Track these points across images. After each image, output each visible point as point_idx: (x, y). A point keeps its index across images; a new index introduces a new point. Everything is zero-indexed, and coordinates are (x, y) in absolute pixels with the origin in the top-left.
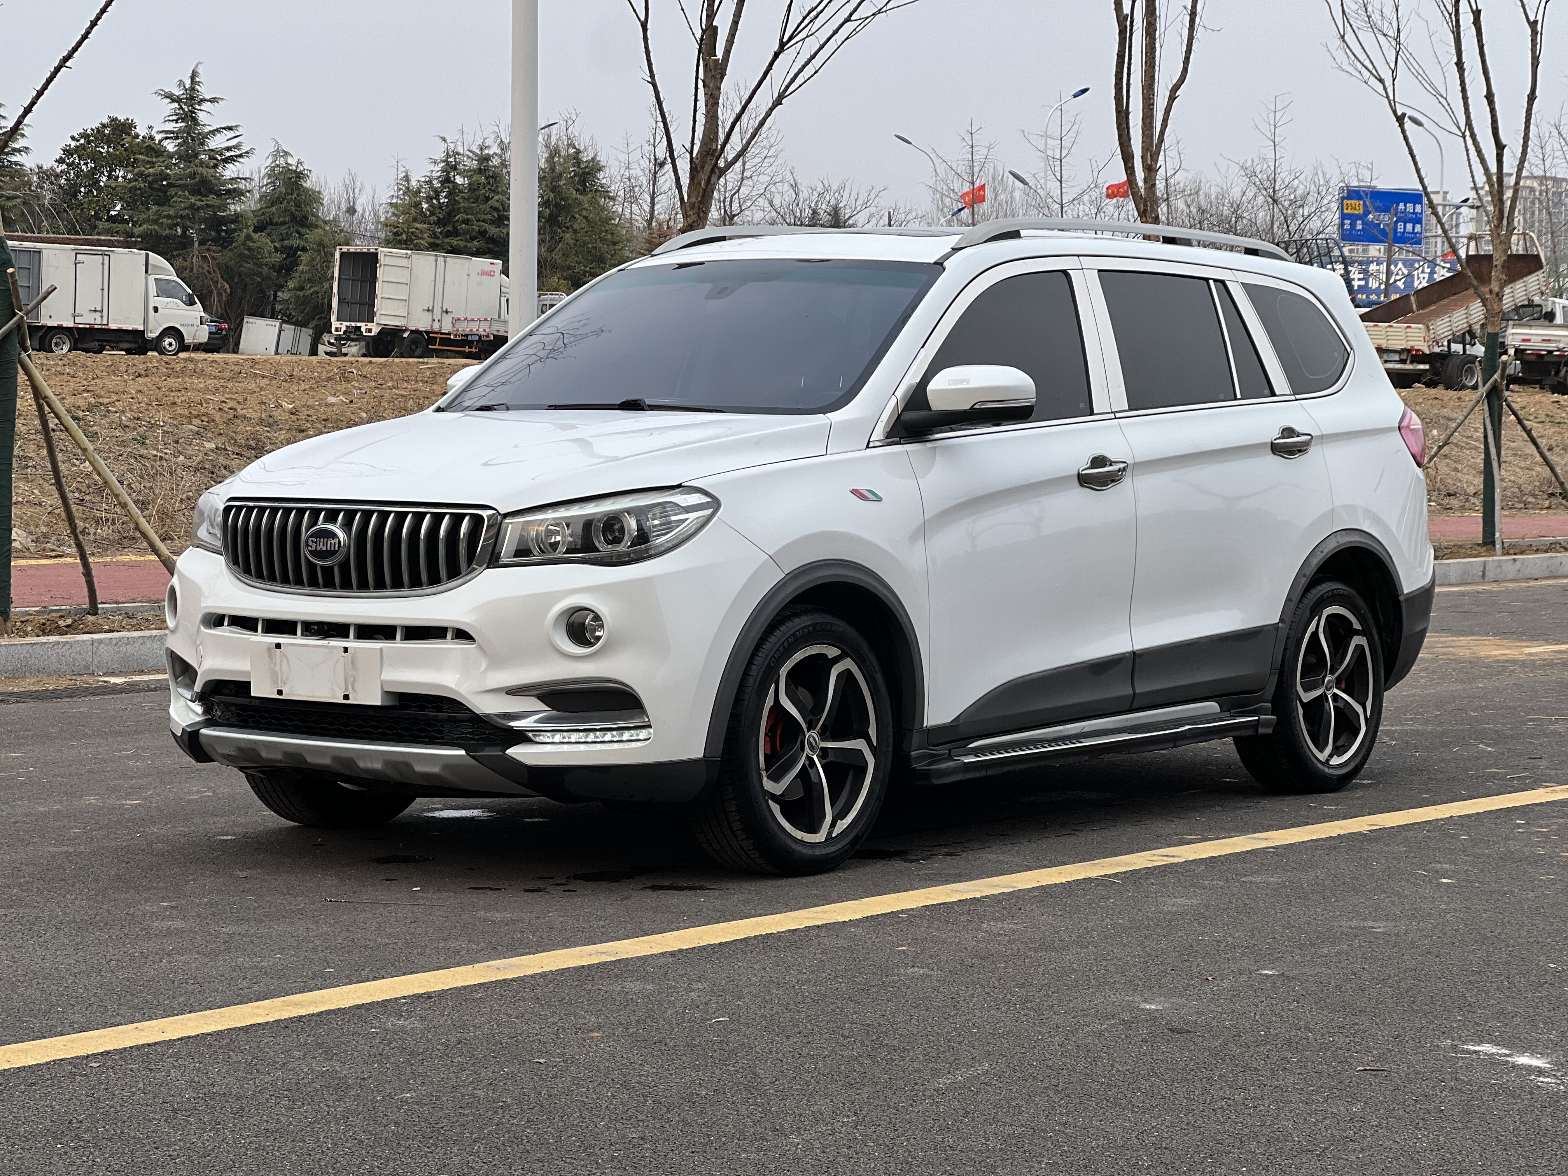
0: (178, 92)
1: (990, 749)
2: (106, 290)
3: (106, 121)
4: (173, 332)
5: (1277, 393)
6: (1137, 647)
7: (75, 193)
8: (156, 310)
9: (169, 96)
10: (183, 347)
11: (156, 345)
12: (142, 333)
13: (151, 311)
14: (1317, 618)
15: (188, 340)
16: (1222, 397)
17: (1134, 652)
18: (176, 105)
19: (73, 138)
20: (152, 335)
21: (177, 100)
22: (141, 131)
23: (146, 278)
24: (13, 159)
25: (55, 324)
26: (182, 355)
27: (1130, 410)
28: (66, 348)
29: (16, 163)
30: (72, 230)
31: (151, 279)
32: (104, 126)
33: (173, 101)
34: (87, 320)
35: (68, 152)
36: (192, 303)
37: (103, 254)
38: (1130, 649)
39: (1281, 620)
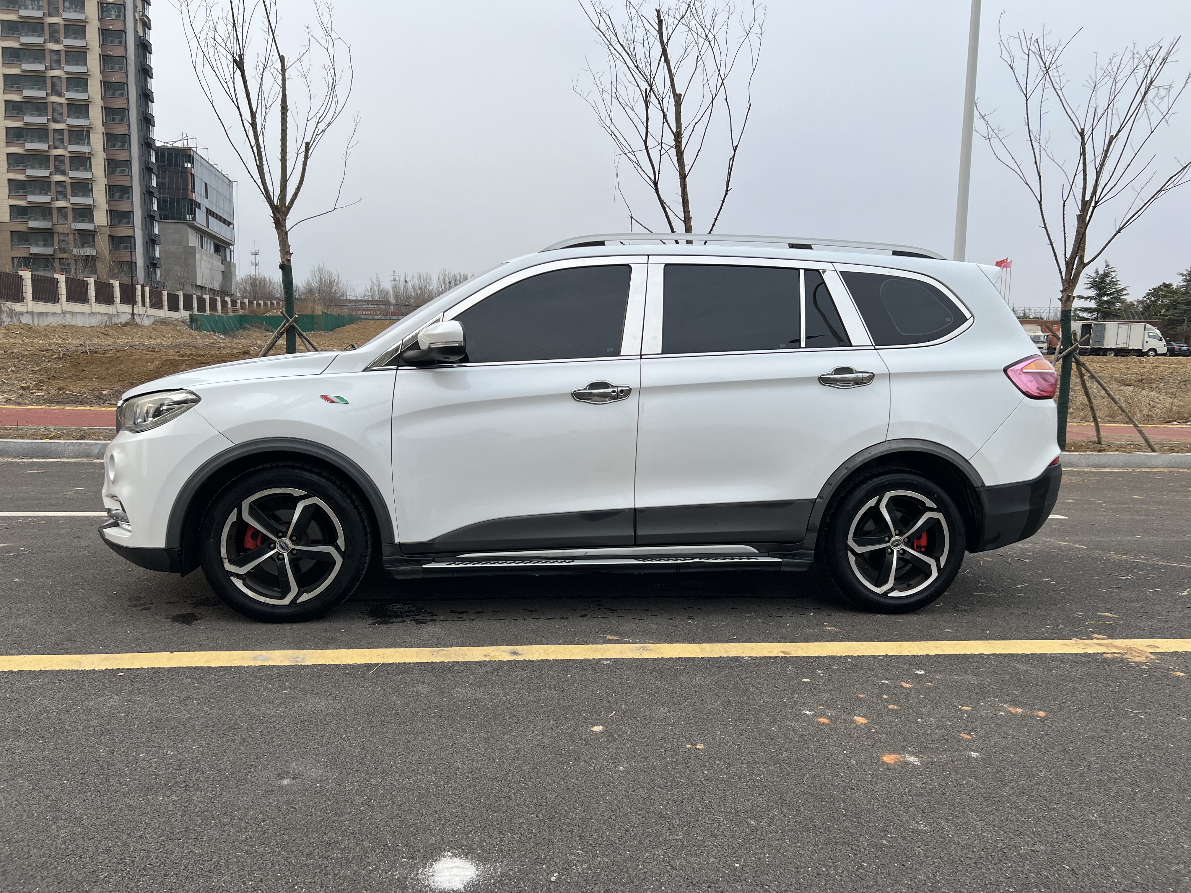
0: (1185, 273)
1: (471, 560)
2: (1129, 337)
3: (1162, 284)
4: (1153, 349)
5: (853, 345)
6: (639, 505)
7: (1149, 308)
8: (1147, 342)
9: (1183, 275)
10: (1157, 354)
11: (1146, 354)
12: (1141, 350)
13: (1145, 343)
14: (877, 497)
15: (1159, 352)
16: (781, 346)
17: (635, 509)
18: (1184, 277)
19: (1150, 290)
20: (1144, 351)
21: (1185, 275)
22: (1175, 286)
23: (1144, 333)
24: (1123, 297)
25: (1109, 347)
26: (1156, 357)
27: (662, 353)
28: (1112, 355)
29: (1123, 299)
30: (1145, 319)
31: (1146, 332)
32: (1161, 286)
33: (1184, 276)
34: (1121, 346)
35: (1148, 294)
36: (1161, 340)
37: (1129, 325)
38: (632, 506)
39: (819, 496)
